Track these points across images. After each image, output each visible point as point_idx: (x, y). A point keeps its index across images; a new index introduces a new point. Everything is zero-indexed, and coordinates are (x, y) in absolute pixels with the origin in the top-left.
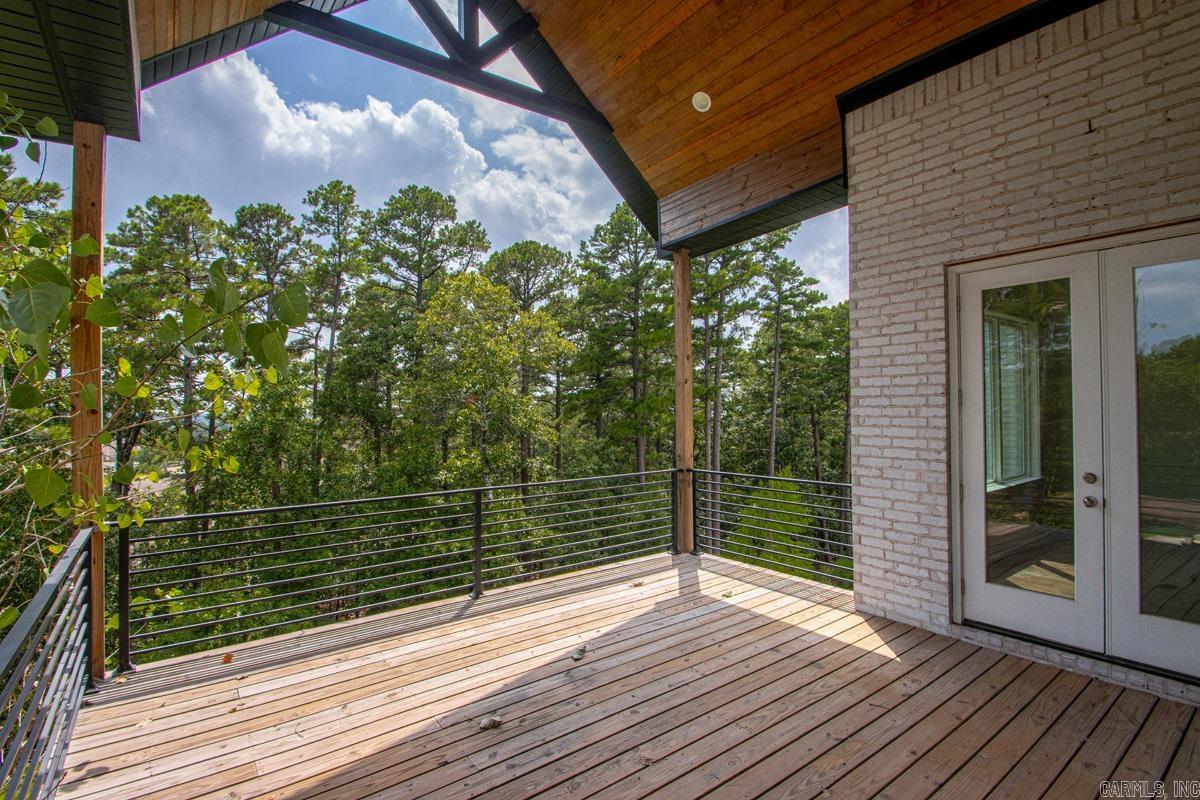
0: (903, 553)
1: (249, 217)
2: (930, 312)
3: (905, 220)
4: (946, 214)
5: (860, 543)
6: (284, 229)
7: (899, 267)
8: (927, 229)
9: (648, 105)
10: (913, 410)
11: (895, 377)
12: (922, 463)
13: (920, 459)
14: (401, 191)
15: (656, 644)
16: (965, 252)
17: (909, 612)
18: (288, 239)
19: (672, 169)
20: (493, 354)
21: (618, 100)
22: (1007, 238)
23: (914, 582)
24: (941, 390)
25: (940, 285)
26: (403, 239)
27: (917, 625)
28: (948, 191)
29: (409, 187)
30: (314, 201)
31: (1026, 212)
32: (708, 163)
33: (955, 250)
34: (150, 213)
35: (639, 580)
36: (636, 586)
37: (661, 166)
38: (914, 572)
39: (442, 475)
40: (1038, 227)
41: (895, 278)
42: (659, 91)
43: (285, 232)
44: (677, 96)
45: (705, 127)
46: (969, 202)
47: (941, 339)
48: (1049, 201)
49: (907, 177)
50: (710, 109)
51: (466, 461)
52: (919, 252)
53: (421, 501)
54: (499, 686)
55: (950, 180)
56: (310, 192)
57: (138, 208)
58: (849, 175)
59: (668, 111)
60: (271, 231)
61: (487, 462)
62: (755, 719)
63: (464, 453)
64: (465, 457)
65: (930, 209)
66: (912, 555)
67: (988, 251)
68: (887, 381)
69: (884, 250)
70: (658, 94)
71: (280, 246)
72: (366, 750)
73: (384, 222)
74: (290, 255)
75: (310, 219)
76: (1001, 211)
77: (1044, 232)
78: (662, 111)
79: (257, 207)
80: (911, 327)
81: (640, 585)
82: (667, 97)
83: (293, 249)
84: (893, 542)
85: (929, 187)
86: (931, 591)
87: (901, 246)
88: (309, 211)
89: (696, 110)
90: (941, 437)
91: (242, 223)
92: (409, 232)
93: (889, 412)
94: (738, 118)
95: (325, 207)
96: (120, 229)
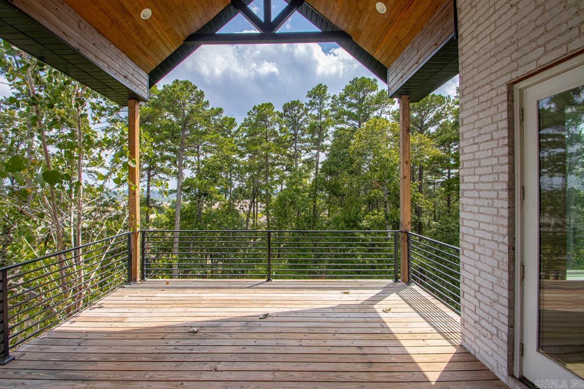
0: (484, 312)
1: (289, 107)
2: (499, 123)
3: (486, 53)
4: (508, 43)
5: (464, 297)
6: (301, 110)
7: (483, 91)
8: (498, 58)
9: (359, 19)
10: (490, 201)
11: (481, 175)
12: (494, 243)
13: (493, 240)
14: (350, 82)
15: (303, 323)
16: (519, 71)
17: (486, 357)
18: (303, 114)
19: (386, 50)
20: (387, 160)
21: (346, 21)
22: (545, 52)
23: (489, 336)
24: (505, 186)
25: (505, 101)
26: (351, 105)
27: (490, 367)
28: (509, 24)
29: (354, 79)
30: (310, 96)
31: (558, 26)
32: (401, 41)
33: (512, 71)
34: (254, 112)
35: (347, 291)
36: (344, 293)
37: (380, 50)
38: (489, 327)
39: (364, 223)
40: (567, 37)
41: (482, 99)
42: (360, 10)
43: (302, 111)
44: (369, 9)
45: (389, 21)
46: (521, 28)
47: (506, 145)
48: (575, 10)
49: (486, 20)
50: (387, 10)
51: (376, 217)
52: (493, 77)
53: (353, 234)
54: (219, 318)
55: (510, 14)
56: (308, 92)
57: (251, 111)
58: (458, 29)
59: (369, 19)
60: (296, 111)
61: (388, 218)
62: (287, 374)
63: (376, 212)
64: (375, 214)
65: (499, 41)
66: (488, 314)
67: (532, 67)
68: (476, 179)
69: (476, 79)
70: (361, 12)
71: (300, 117)
72: (153, 325)
73: (342, 99)
74: (304, 121)
75: (308, 104)
76: (541, 30)
77: (570, 41)
78: (366, 20)
79: (290, 103)
80: (488, 137)
81: (348, 293)
82: (365, 11)
83: (305, 118)
84: (480, 301)
85: (498, 23)
86: (498, 346)
87: (484, 74)
88: (308, 100)
89: (381, 13)
90: (505, 224)
91: (285, 111)
92: (354, 101)
93: (478, 202)
94: (402, 10)
95: (314, 98)
96: (245, 120)
